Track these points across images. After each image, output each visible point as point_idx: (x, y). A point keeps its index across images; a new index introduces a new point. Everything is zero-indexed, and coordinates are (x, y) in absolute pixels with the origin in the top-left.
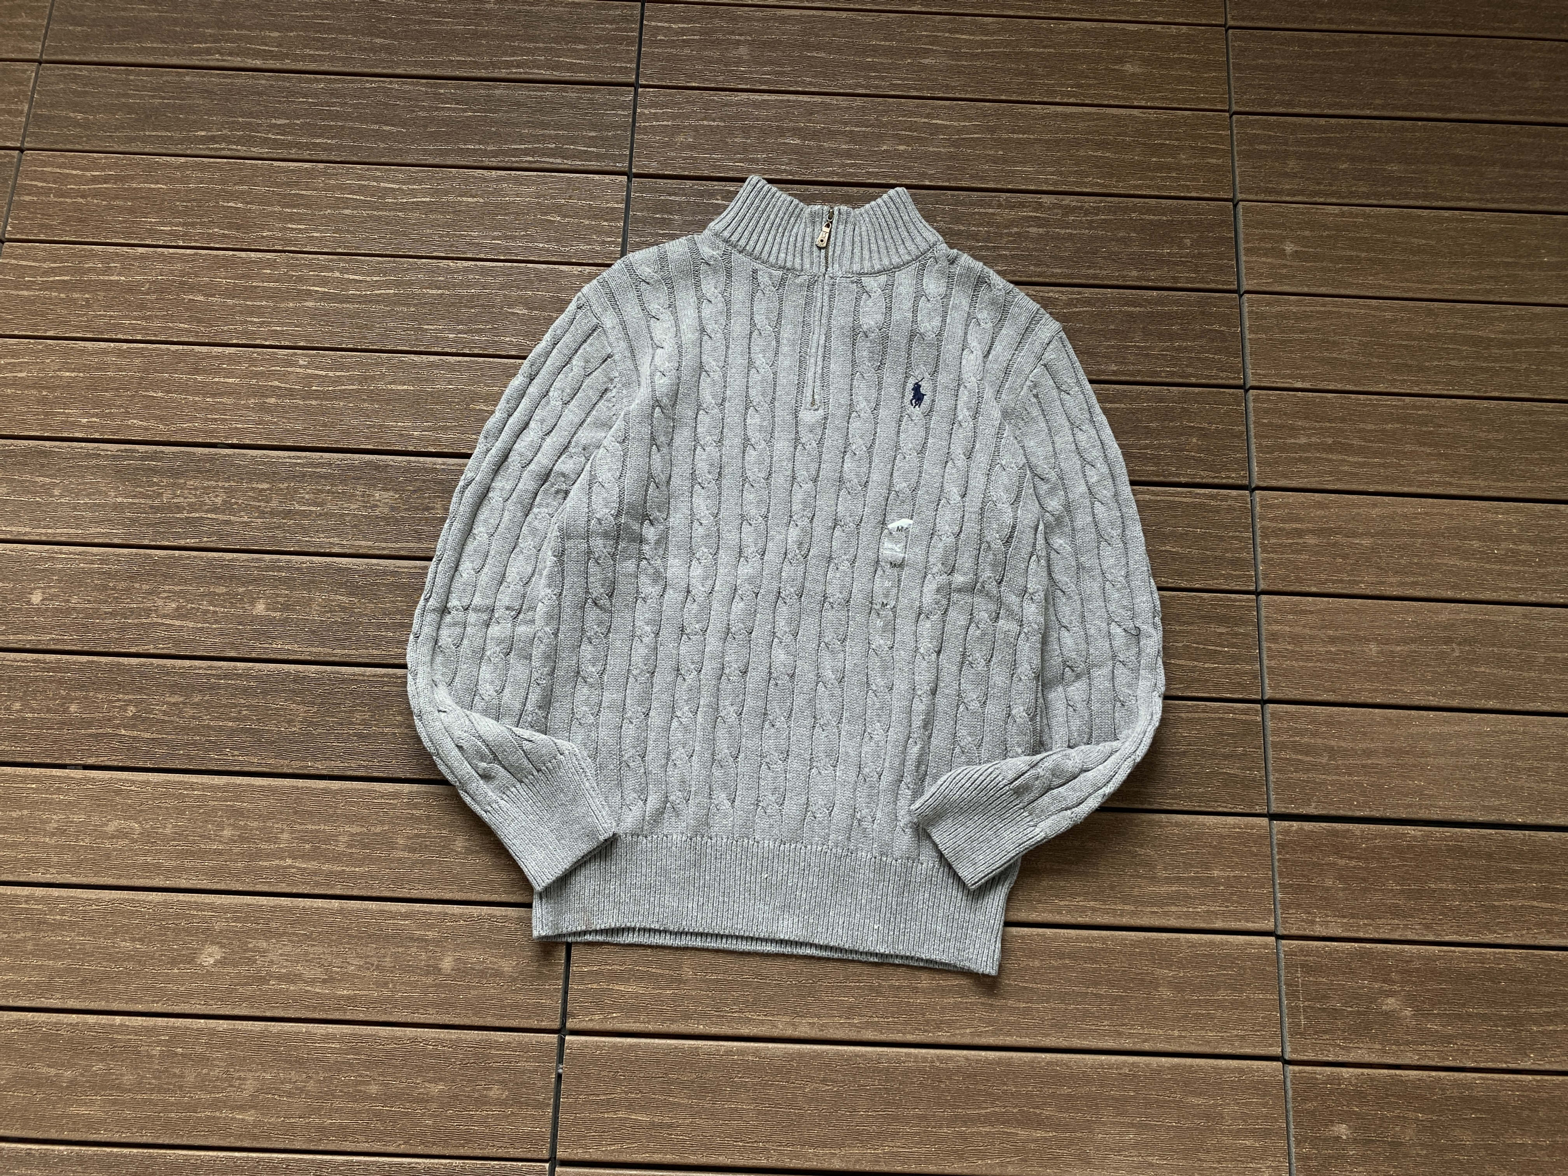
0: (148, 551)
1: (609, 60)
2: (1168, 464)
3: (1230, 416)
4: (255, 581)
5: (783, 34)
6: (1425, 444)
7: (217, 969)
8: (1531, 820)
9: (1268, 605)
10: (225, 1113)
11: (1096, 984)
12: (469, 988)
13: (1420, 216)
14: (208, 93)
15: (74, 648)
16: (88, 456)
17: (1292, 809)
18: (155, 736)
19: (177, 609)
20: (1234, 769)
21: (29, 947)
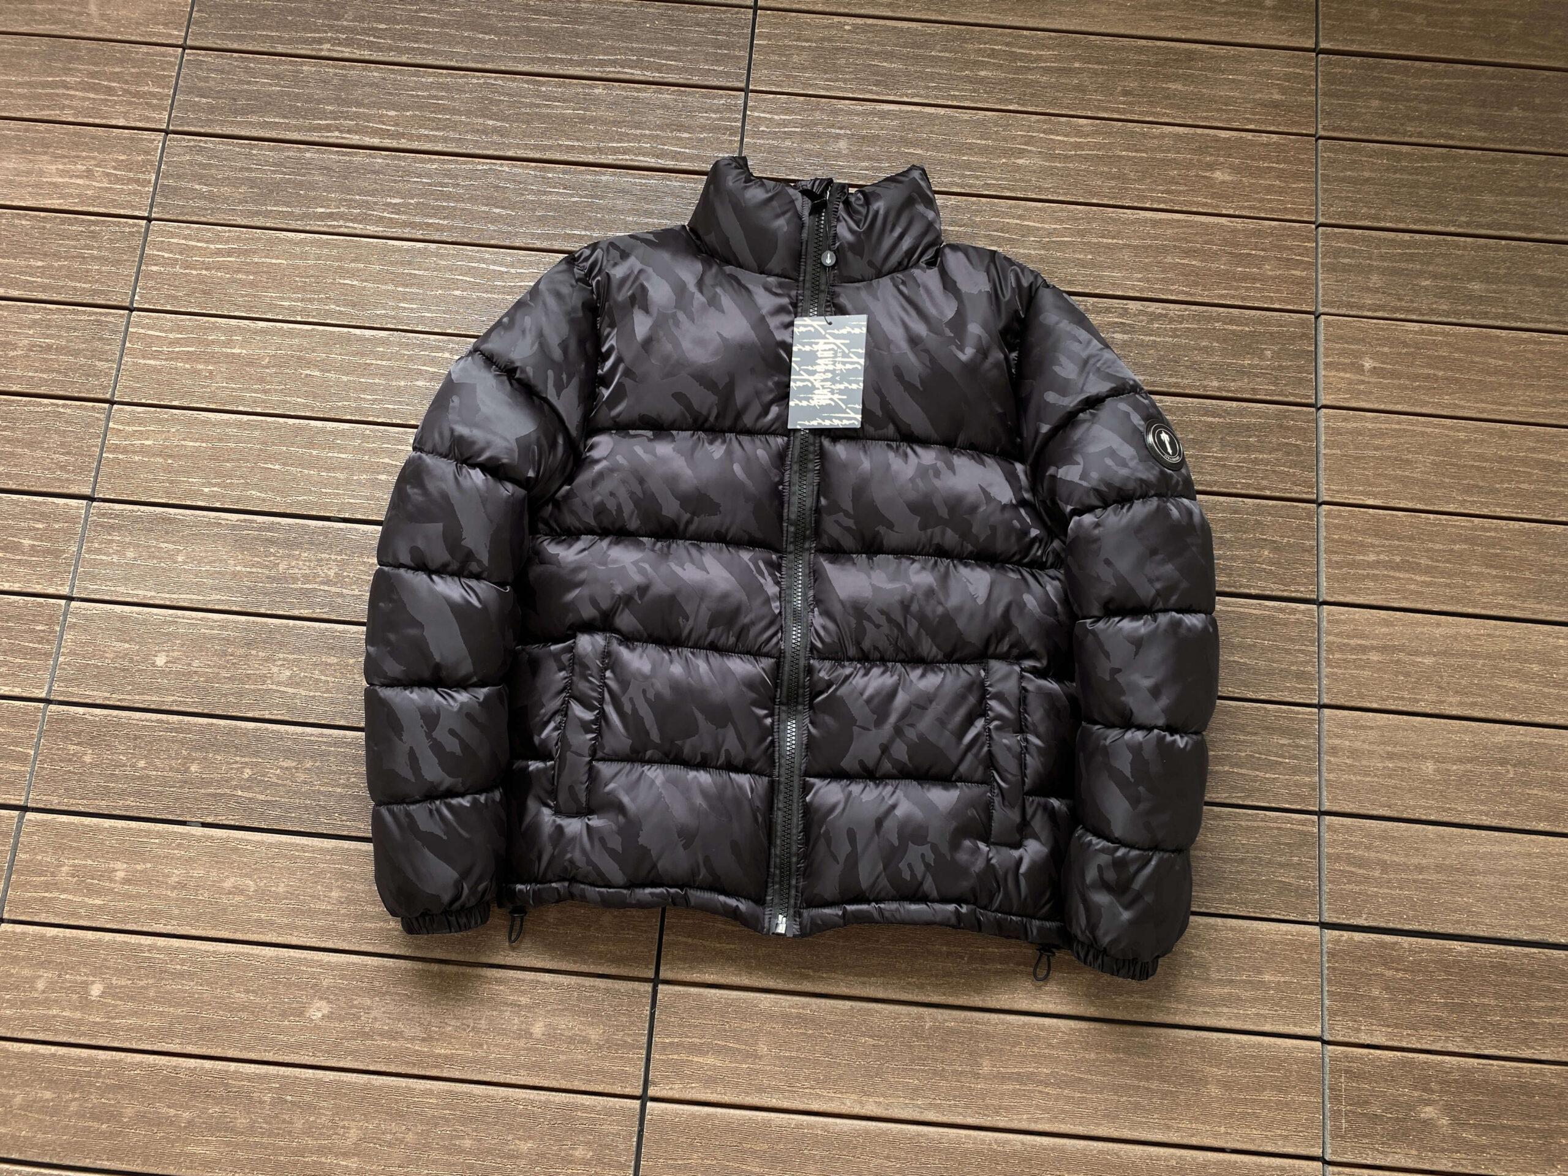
0: (265, 620)
1: (712, 150)
2: (1240, 576)
3: (1301, 530)
5: (882, 129)
6: (1491, 566)
7: (324, 1023)
9: (1330, 718)
10: (330, 1159)
11: (1148, 1079)
12: (559, 1052)
14: (326, 169)
15: (195, 710)
16: (209, 524)
17: (1344, 919)
18: (269, 798)
19: (290, 678)
20: (1288, 877)
21: (152, 994)
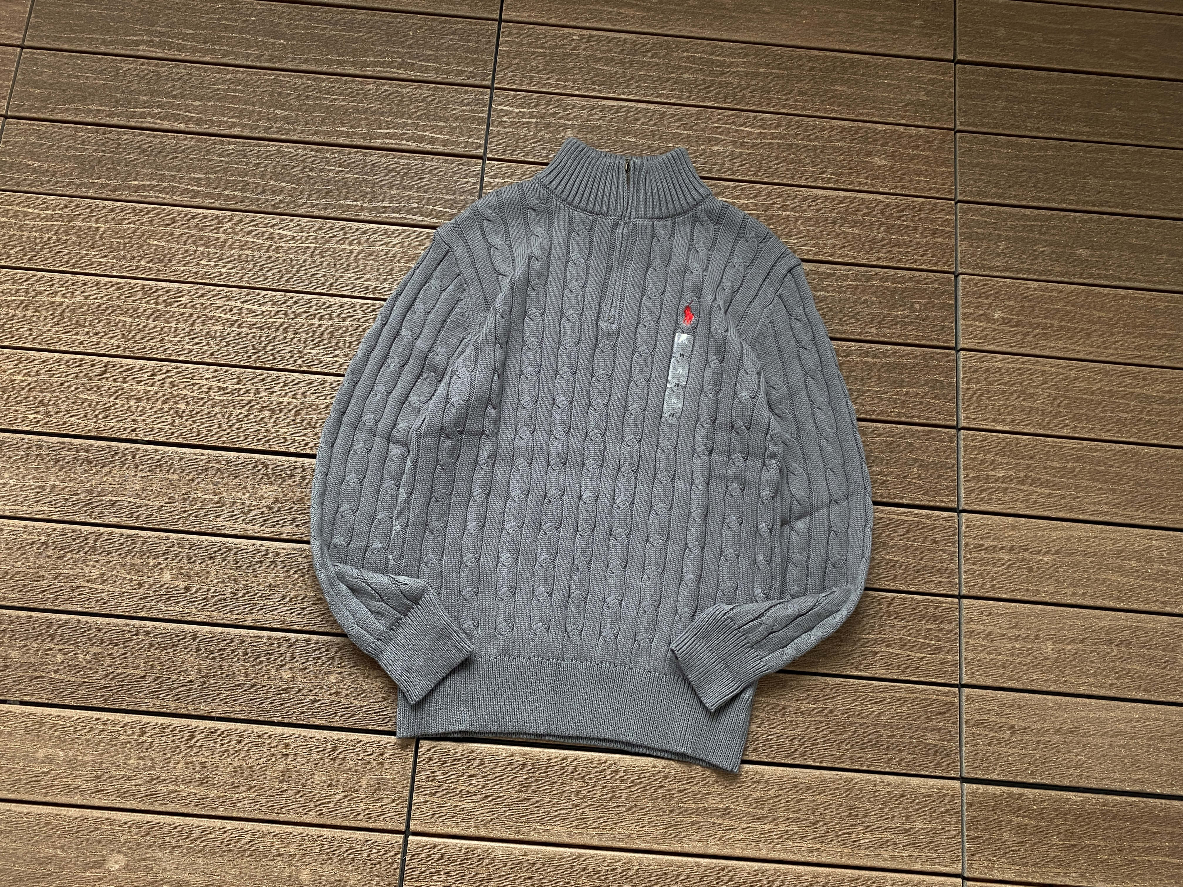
0: (79, 527)
1: (463, 136)
2: (894, 488)
3: (944, 451)
4: (164, 555)
5: (603, 120)
6: (1097, 481)
7: (121, 874)
8: (1167, 791)
9: (968, 607)
13: (1102, 293)
14: (141, 150)
15: (17, 605)
16: (34, 446)
17: (980, 775)
18: (79, 680)
19: (100, 576)
20: (934, 740)
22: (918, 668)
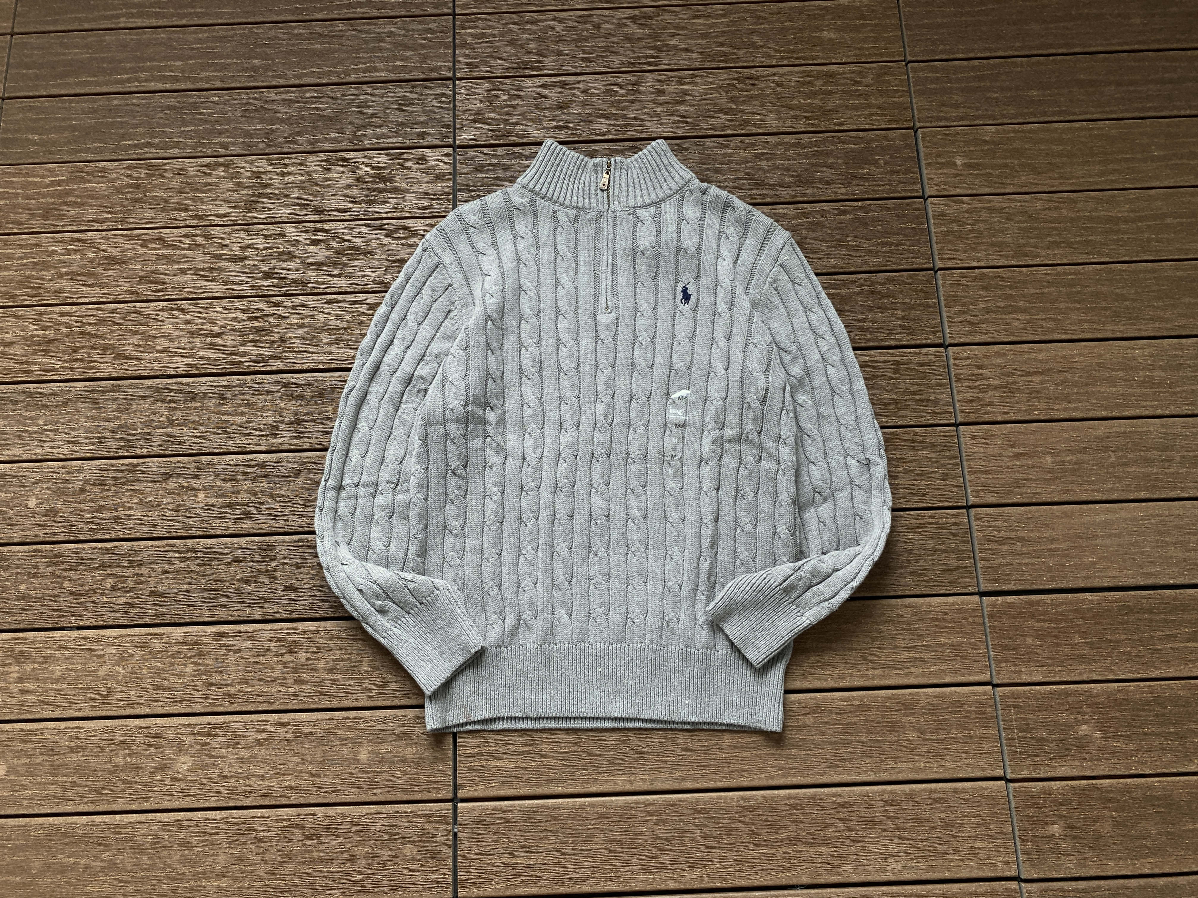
0: (113, 461)
1: (432, 62)
2: (881, 333)
3: (924, 292)
4: (195, 477)
5: (562, 31)
7: (190, 774)
8: (1180, 581)
9: (966, 433)
10: (204, 882)
11: (858, 732)
12: (381, 772)
13: (1056, 129)
14: (131, 112)
15: (64, 539)
16: (63, 393)
17: (997, 587)
18: (129, 600)
19: (138, 503)
20: (950, 560)
21: (47, 767)
22: (924, 495)
